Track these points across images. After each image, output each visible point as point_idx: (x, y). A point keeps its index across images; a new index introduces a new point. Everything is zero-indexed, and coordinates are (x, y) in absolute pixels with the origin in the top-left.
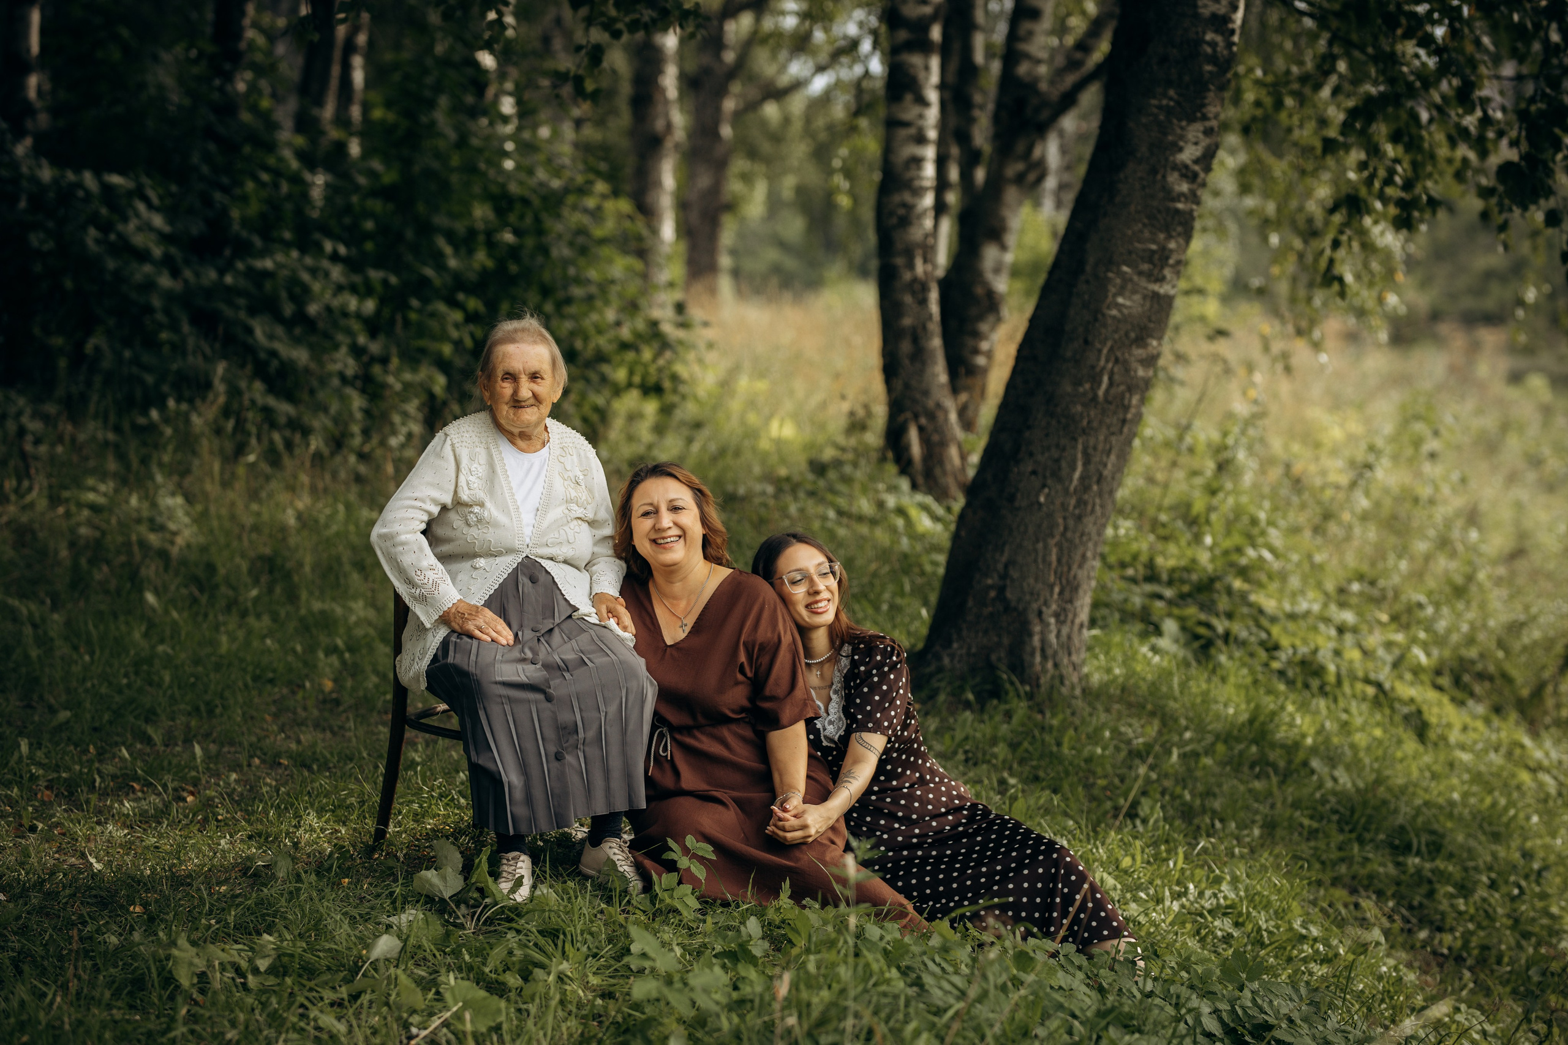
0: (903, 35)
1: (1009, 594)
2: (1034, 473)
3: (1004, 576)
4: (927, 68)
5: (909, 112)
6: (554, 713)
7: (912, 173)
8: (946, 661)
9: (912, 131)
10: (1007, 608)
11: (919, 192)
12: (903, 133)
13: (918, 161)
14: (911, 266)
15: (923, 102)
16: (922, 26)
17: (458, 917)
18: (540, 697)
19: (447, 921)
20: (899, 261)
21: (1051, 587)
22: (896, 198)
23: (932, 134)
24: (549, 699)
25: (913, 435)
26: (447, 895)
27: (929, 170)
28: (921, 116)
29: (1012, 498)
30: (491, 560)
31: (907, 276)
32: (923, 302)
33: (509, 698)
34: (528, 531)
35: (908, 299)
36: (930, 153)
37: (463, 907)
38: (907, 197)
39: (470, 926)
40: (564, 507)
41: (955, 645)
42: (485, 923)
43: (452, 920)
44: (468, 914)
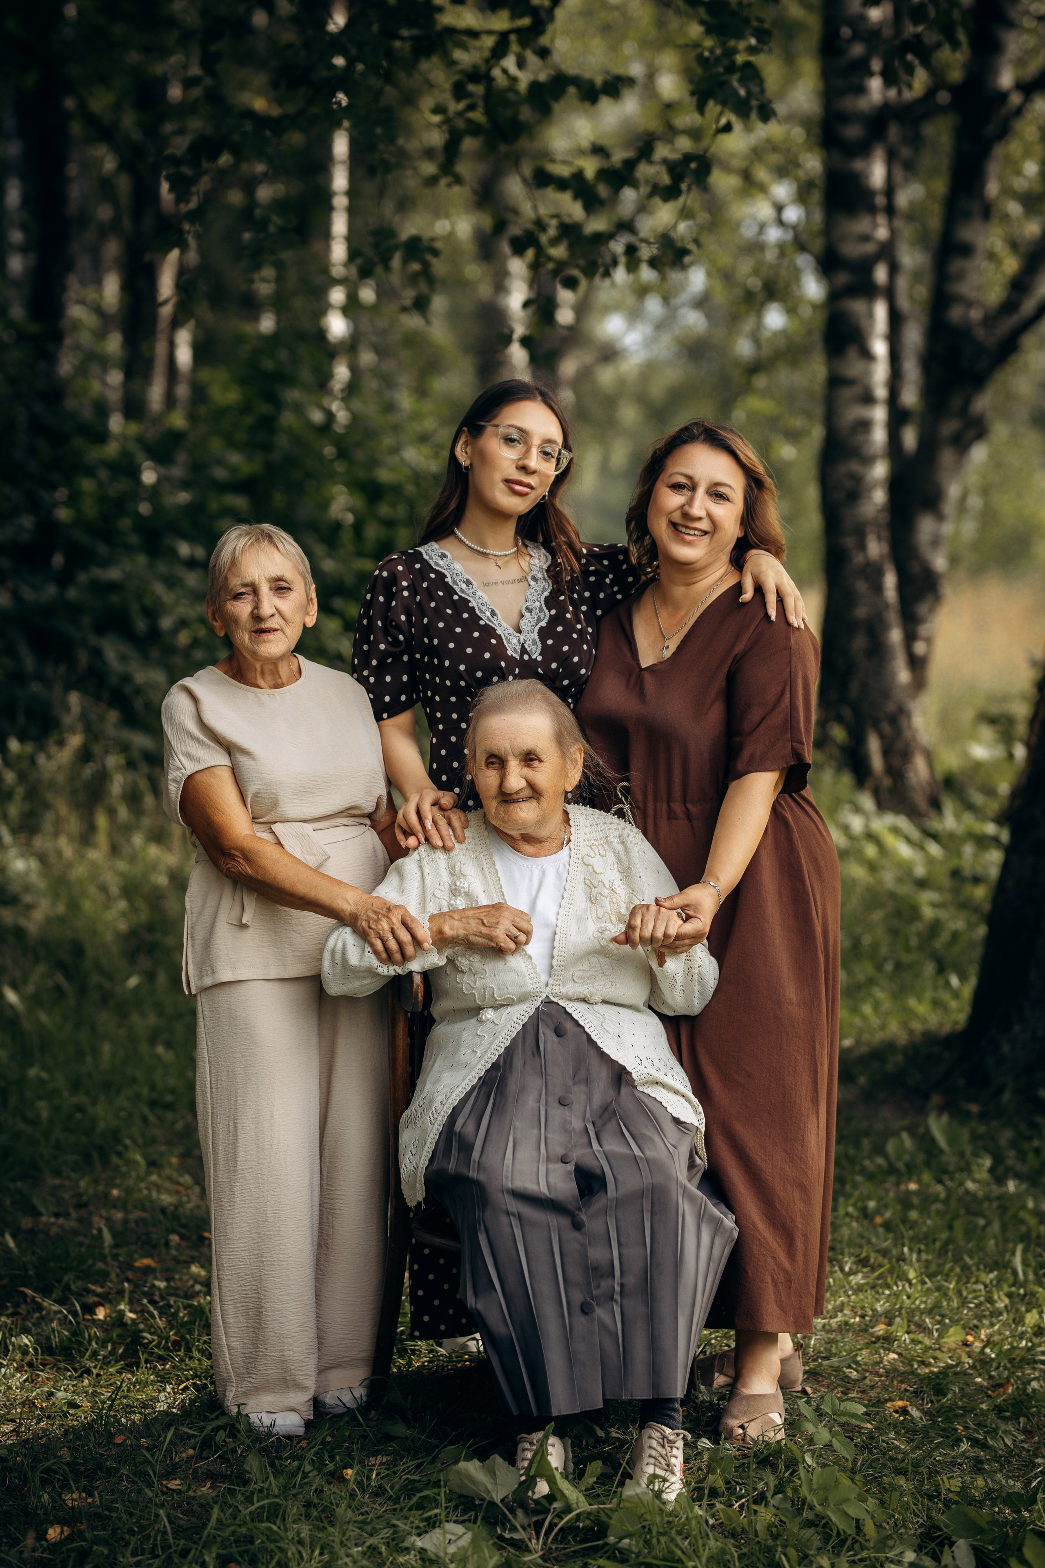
0: (843, 278)
4: (871, 315)
5: (853, 367)
6: (583, 1245)
7: (860, 437)
8: (1006, 1048)
9: (857, 390)
11: (868, 461)
12: (846, 393)
13: (865, 425)
14: (862, 547)
15: (867, 355)
16: (866, 266)
17: (514, 1529)
18: (565, 1220)
19: (501, 1538)
20: (849, 542)
22: (843, 468)
23: (881, 392)
24: (576, 1224)
25: (874, 745)
26: (497, 1497)
27: (879, 436)
28: (868, 373)
30: (501, 1011)
31: (858, 559)
32: (878, 588)
33: (520, 1218)
35: (861, 586)
36: (879, 414)
37: (520, 1513)
38: (855, 467)
39: (536, 1545)
41: (1017, 1028)
42: (555, 1540)
43: (507, 1535)
44: (529, 1525)
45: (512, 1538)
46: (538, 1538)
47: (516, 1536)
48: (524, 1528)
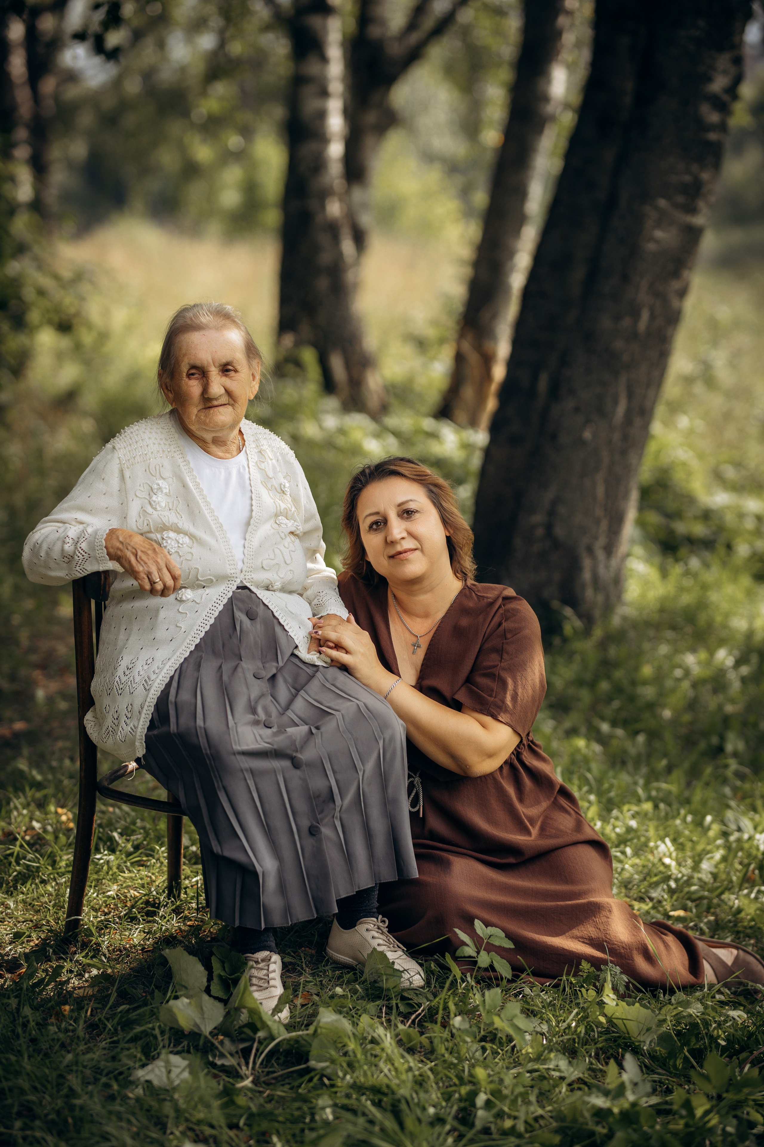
1: (559, 531)
2: (577, 410)
3: (552, 513)
6: (304, 780)
10: (556, 544)
17: (223, 1056)
18: (286, 764)
19: (213, 1064)
21: (598, 522)
24: (296, 764)
26: (207, 1030)
29: (554, 437)
30: (201, 591)
33: (252, 771)
34: (238, 554)
39: (247, 1072)
40: (272, 521)
42: (263, 1065)
43: (219, 1062)
44: (237, 1052)
45: (223, 1065)
46: (247, 1064)
47: (226, 1063)
48: (232, 1055)
